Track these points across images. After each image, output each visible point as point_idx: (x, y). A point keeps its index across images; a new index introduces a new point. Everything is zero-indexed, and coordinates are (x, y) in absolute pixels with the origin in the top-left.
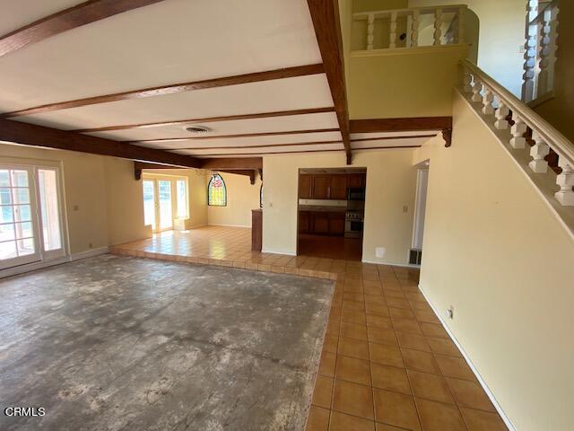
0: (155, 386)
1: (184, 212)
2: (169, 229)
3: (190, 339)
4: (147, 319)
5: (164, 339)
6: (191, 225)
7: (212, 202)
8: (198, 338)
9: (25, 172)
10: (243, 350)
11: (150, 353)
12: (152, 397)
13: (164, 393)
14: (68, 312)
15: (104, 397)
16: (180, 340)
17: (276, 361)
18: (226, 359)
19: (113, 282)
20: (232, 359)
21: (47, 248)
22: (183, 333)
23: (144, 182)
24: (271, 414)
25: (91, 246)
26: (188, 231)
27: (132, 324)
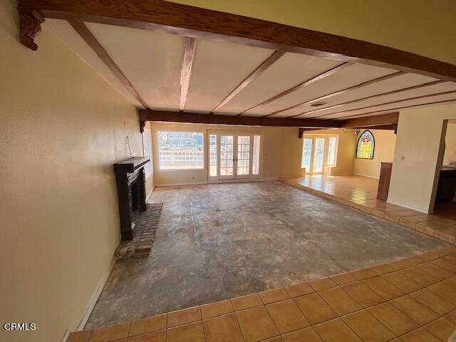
0: (266, 235)
1: (332, 161)
2: (319, 173)
3: (292, 228)
4: (278, 213)
5: (280, 223)
6: (337, 172)
7: (360, 155)
8: (296, 229)
9: (249, 137)
10: (316, 245)
11: (272, 224)
12: (264, 237)
13: (268, 239)
14: (251, 200)
15: (249, 229)
16: (287, 226)
17: (334, 260)
18: (303, 243)
19: (273, 194)
20: (307, 245)
21: (253, 173)
22: (290, 224)
23: (305, 140)
24: (309, 272)
25: (271, 176)
26: (332, 177)
27: (271, 212)
